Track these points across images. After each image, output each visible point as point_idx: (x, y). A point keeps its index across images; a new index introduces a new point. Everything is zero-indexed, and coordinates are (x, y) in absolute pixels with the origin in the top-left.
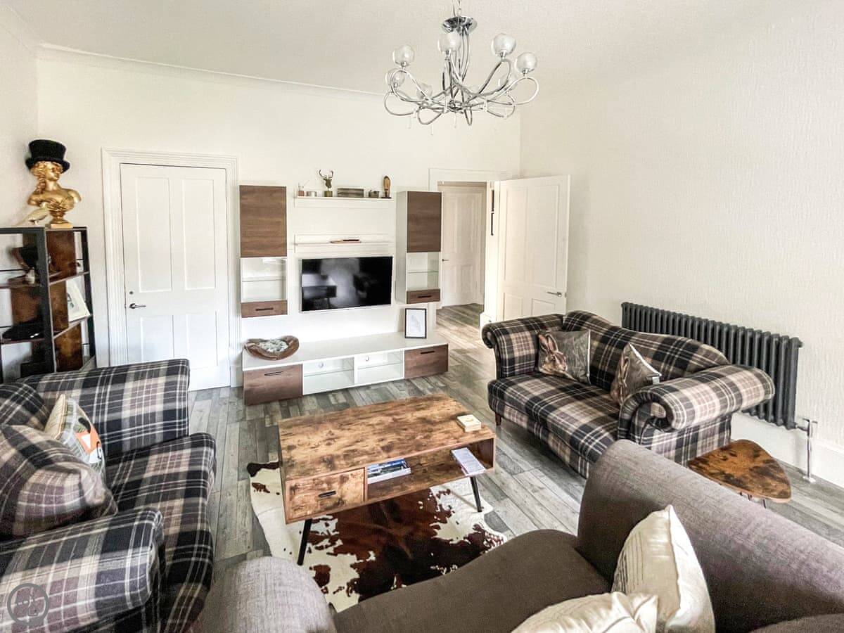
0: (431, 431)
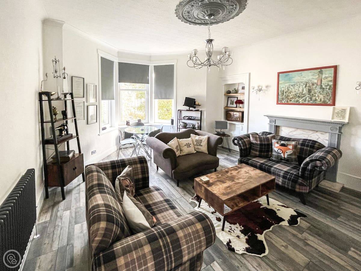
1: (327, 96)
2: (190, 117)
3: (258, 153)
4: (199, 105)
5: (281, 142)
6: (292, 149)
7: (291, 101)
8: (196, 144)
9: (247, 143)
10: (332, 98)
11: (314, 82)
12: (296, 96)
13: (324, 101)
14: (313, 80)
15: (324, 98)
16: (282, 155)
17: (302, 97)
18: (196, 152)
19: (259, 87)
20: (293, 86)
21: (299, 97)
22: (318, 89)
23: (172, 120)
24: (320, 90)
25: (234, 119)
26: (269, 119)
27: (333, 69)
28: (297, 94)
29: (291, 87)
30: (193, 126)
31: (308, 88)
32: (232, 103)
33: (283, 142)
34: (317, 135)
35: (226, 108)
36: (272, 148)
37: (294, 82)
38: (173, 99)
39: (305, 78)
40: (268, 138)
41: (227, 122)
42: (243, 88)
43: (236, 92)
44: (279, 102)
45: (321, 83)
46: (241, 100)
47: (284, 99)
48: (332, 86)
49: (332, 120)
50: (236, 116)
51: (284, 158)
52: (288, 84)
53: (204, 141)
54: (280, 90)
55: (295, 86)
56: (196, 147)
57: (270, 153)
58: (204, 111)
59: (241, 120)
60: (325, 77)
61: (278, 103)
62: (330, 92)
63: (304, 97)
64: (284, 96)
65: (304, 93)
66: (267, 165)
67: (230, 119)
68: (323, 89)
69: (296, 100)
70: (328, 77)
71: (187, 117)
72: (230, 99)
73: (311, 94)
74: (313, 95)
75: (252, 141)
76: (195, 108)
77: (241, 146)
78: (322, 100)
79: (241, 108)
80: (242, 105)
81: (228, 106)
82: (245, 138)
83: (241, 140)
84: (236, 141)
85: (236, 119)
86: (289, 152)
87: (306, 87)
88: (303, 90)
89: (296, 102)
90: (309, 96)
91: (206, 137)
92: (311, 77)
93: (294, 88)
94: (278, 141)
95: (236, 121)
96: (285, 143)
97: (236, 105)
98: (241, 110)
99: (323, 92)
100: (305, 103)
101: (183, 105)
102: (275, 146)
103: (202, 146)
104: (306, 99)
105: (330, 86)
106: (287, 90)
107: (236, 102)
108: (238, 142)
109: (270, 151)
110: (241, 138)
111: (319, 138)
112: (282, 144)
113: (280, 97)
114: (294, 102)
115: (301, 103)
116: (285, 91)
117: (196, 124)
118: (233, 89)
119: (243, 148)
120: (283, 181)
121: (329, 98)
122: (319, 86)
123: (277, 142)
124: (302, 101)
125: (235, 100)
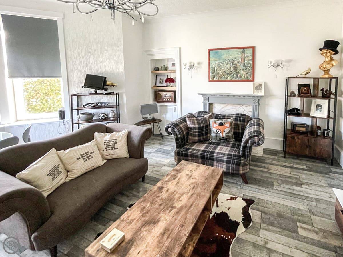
0: (143, 215)
1: (249, 73)
2: (98, 103)
3: (196, 138)
4: (114, 86)
5: (218, 121)
6: (229, 127)
7: (221, 78)
8: (106, 148)
9: (183, 129)
10: (252, 75)
11: (239, 60)
12: (225, 72)
13: (247, 78)
14: (238, 58)
15: (246, 75)
16: (221, 135)
17: (230, 74)
18: (105, 161)
19: (191, 63)
20: (222, 64)
21: (228, 74)
22: (242, 68)
23: (61, 111)
24: (243, 68)
25: (165, 99)
26: (202, 97)
27: (252, 49)
28: (226, 71)
29: (221, 64)
30: (104, 116)
31: (234, 65)
32: (161, 82)
33: (220, 121)
34: (243, 108)
35: (155, 88)
36: (210, 129)
37: (223, 60)
38: (60, 77)
39: (232, 56)
40: (205, 118)
41: (157, 105)
42: (173, 64)
43: (166, 69)
44: (211, 79)
45: (244, 62)
46: (172, 78)
47: (215, 76)
48: (252, 64)
49: (254, 94)
50: (167, 96)
51: (223, 137)
52: (218, 61)
53: (121, 140)
54: (211, 67)
55: (224, 63)
56: (106, 153)
57: (209, 135)
58: (123, 93)
59: (173, 101)
60: (247, 56)
61: (210, 81)
62: (251, 69)
63: (231, 74)
64: (215, 73)
65: (231, 70)
66: (208, 152)
67: (161, 100)
68: (246, 66)
69: (225, 77)
70: (249, 56)
71: (92, 104)
72: (158, 77)
73: (237, 71)
74: (238, 72)
75: (189, 126)
76: (106, 90)
77: (177, 135)
78: (245, 76)
79: (172, 87)
80: (173, 83)
81: (157, 85)
82: (181, 123)
83: (176, 127)
84: (170, 130)
85: (167, 99)
86: (227, 130)
87: (233, 64)
88: (231, 68)
89: (225, 79)
90: (236, 73)
91: (125, 132)
92: (236, 56)
93: (223, 65)
94: (216, 120)
95: (168, 101)
96: (222, 122)
97: (166, 84)
98: (173, 89)
99: (245, 69)
100: (232, 79)
101: (83, 87)
102: (213, 127)
103: (117, 148)
104: (233, 76)
105: (251, 65)
106: (217, 67)
107: (166, 80)
108: (173, 130)
109: (209, 132)
110: (176, 125)
111: (245, 110)
112: (220, 123)
113: (211, 75)
114: (223, 79)
115: (229, 79)
116: (215, 68)
117: (111, 113)
118: (162, 66)
119: (179, 136)
120: (227, 166)
121: (250, 75)
122: (243, 64)
123: (215, 122)
124: (230, 78)
125: (165, 78)
